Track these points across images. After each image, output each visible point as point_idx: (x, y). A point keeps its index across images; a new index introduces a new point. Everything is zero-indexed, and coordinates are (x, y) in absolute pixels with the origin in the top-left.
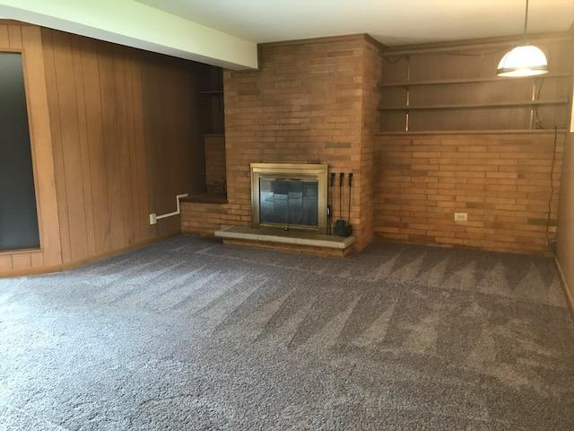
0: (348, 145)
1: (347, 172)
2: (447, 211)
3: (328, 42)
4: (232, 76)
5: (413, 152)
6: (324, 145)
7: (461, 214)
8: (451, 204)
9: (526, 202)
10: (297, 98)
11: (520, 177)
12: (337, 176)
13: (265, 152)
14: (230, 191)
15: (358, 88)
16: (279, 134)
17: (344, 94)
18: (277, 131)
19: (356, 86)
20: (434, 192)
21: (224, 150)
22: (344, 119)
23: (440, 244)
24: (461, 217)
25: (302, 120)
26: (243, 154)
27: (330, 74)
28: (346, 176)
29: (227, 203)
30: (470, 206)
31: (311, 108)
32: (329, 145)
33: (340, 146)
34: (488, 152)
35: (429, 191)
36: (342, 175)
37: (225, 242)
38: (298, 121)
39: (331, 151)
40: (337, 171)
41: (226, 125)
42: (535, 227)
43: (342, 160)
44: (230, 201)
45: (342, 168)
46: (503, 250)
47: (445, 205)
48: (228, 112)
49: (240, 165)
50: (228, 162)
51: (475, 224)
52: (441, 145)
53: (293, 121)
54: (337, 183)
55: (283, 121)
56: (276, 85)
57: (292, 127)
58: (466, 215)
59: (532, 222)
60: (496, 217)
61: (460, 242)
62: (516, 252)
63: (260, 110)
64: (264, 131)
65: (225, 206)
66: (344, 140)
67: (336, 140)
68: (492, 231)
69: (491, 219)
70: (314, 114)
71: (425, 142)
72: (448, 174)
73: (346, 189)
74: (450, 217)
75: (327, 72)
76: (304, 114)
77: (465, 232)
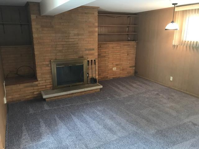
0: (93, 49)
1: (93, 59)
2: (111, 68)
3: (85, 8)
4: (36, 17)
5: (101, 50)
6: (84, 49)
7: (114, 68)
8: (112, 65)
9: (129, 62)
10: (72, 30)
11: (128, 55)
12: (90, 61)
13: (58, 54)
14: (39, 75)
15: (96, 28)
16: (64, 46)
17: (91, 29)
18: (63, 45)
19: (96, 27)
20: (107, 62)
21: (34, 55)
22: (92, 39)
23: (109, 78)
24: (114, 69)
25: (75, 40)
26: (46, 56)
27: (86, 21)
28: (93, 61)
29: (37, 81)
30: (117, 65)
31: (78, 35)
32: (86, 50)
33: (90, 50)
34: (120, 48)
35: (106, 62)
36: (92, 61)
37: (46, 100)
38: (73, 40)
39: (87, 52)
40: (90, 60)
41: (34, 42)
42: (131, 68)
43: (91, 55)
44: (39, 79)
45: (91, 58)
46: (124, 76)
47: (110, 66)
48: (35, 35)
49: (44, 62)
50: (37, 61)
51: (118, 70)
52: (109, 47)
53: (71, 40)
54: (90, 64)
55: (66, 40)
56: (62, 23)
57: (70, 43)
58: (115, 68)
59: (130, 67)
60: (123, 67)
61: (114, 76)
62: (127, 76)
63: (54, 35)
64: (56, 45)
65: (36, 83)
66: (92, 47)
67: (89, 48)
68: (122, 72)
69: (122, 68)
70: (80, 37)
71: (104, 46)
72: (111, 56)
73: (93, 66)
74: (112, 69)
75: (84, 20)
76: (75, 37)
77: (116, 73)
